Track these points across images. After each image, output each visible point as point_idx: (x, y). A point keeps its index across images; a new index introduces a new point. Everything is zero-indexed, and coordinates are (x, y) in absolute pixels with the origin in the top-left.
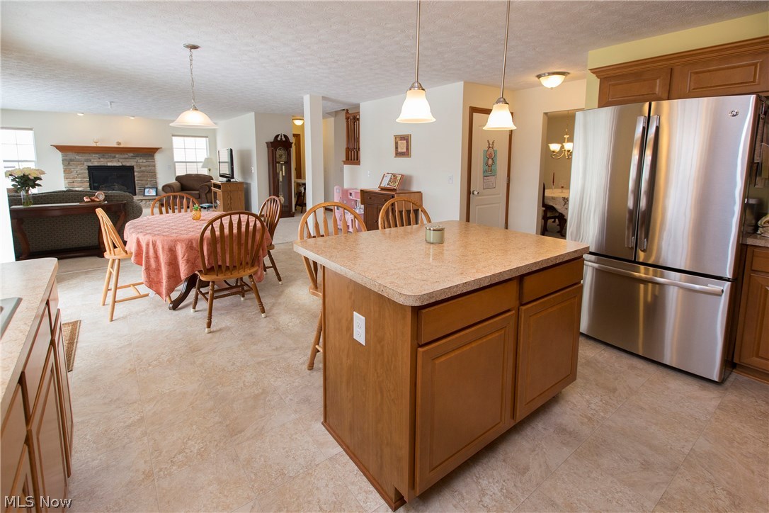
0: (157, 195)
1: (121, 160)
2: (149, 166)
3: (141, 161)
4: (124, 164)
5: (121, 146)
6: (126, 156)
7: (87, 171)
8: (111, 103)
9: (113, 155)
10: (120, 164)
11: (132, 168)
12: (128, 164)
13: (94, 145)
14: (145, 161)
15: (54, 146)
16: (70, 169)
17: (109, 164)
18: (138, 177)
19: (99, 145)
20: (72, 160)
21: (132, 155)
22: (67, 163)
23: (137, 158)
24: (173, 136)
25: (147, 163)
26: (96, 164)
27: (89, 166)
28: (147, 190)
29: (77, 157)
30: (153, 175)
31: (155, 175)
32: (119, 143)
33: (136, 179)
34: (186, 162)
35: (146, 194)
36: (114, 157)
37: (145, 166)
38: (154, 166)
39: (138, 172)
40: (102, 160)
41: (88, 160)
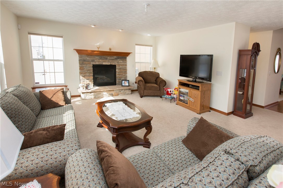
1: (110, 61)
2: (124, 65)
3: (120, 61)
4: (111, 63)
5: (111, 51)
6: (112, 58)
7: (92, 69)
9: (106, 57)
10: (109, 64)
11: (115, 66)
12: (114, 64)
14: (122, 62)
15: (75, 50)
16: (83, 66)
17: (104, 64)
18: (118, 73)
20: (84, 60)
21: (116, 57)
22: (82, 62)
23: (118, 60)
24: (136, 45)
26: (97, 63)
27: (93, 65)
28: (123, 82)
29: (88, 59)
31: (126, 71)
32: (110, 49)
36: (107, 59)
37: (122, 65)
39: (118, 69)
40: (100, 60)
41: (93, 61)
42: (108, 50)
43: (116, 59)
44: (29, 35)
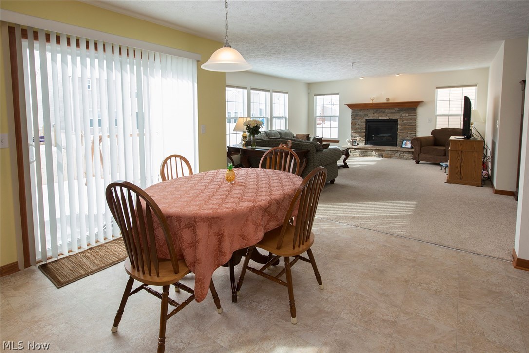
0: (412, 148)
1: (388, 115)
2: (411, 120)
3: (404, 115)
4: (391, 118)
5: (390, 102)
6: (393, 111)
7: (365, 124)
8: (353, 63)
9: (383, 110)
10: (387, 118)
11: (396, 121)
12: (393, 118)
13: (371, 102)
14: (407, 115)
15: (347, 105)
16: (355, 122)
17: (380, 118)
18: (401, 130)
19: (374, 102)
20: (357, 115)
21: (398, 109)
22: (354, 117)
23: (402, 112)
24: (438, 88)
25: (410, 117)
26: (371, 118)
27: (366, 120)
28: (405, 142)
29: (360, 113)
30: (414, 128)
31: (415, 129)
32: (388, 100)
33: (399, 131)
34: (449, 115)
35: (404, 146)
36: (384, 112)
37: (407, 120)
38: (416, 119)
39: (401, 125)
40: (375, 114)
41: (366, 115)
42: (384, 101)
43: (399, 111)
44: (315, 97)
